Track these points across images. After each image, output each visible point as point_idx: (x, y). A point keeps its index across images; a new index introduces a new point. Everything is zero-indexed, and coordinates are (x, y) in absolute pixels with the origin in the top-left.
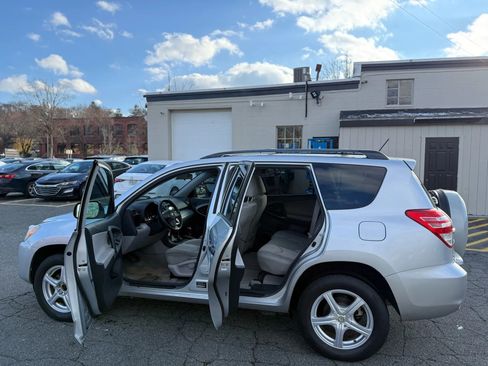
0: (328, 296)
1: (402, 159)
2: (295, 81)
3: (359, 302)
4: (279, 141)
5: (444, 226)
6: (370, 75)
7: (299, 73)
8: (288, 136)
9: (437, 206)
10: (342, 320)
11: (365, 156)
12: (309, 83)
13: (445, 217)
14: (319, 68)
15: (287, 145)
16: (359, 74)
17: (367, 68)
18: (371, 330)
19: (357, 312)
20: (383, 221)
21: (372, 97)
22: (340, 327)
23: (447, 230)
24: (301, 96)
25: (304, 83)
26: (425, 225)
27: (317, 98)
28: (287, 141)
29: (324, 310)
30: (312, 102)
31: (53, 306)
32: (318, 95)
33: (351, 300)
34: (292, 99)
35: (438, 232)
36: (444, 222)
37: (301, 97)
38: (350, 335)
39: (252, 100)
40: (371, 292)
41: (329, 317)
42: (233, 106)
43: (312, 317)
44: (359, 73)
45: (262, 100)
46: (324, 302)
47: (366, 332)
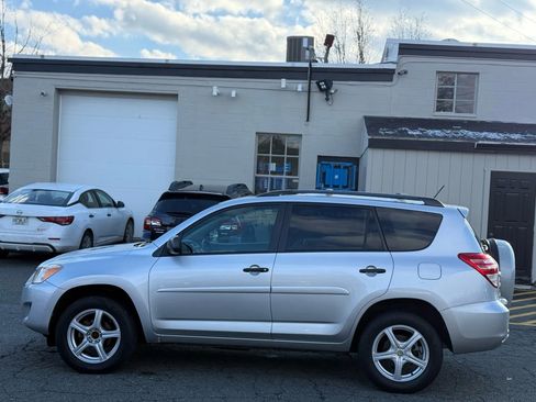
0: (389, 331)
1: (456, 207)
2: (289, 60)
3: (417, 336)
4: (259, 159)
5: (489, 268)
6: (411, 62)
7: (296, 46)
8: (276, 151)
9: (487, 252)
10: (401, 354)
11: (422, 202)
12: (314, 65)
13: (491, 260)
14: (329, 40)
15: (273, 167)
16: (395, 60)
17: (407, 49)
18: (427, 361)
19: (413, 347)
20: (439, 262)
21: (413, 98)
22: (399, 361)
23: (492, 272)
24: (300, 85)
25: (306, 65)
26: (474, 266)
27: (326, 91)
28: (274, 160)
29: (384, 345)
30: (317, 97)
31: (80, 357)
32: (329, 88)
33: (410, 335)
34: (285, 90)
35: (484, 273)
36: (490, 264)
37: (300, 89)
38: (409, 368)
39: (216, 86)
40: (427, 327)
41: (390, 351)
42: (180, 91)
43: (373, 353)
44: (394, 57)
45: (234, 86)
46: (385, 338)
47: (423, 364)
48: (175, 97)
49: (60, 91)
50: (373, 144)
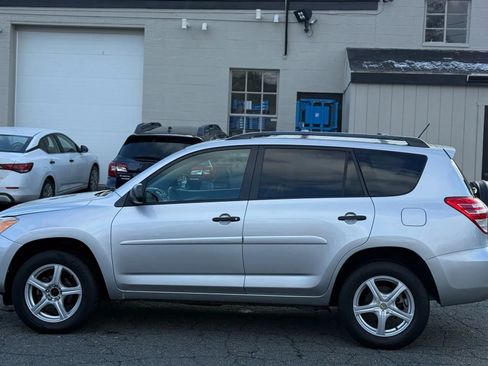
0: (371, 283)
3: (401, 287)
4: (234, 97)
5: (478, 212)
8: (251, 88)
9: (476, 195)
10: (384, 307)
11: (405, 143)
13: (481, 204)
18: (412, 314)
20: (424, 207)
22: (383, 315)
23: (482, 216)
24: (277, 16)
26: (461, 211)
27: (305, 22)
28: (250, 98)
29: (366, 297)
30: (296, 28)
32: (308, 17)
33: (393, 286)
34: (260, 21)
35: (473, 218)
36: (479, 208)
37: (276, 19)
38: (392, 322)
39: (184, 18)
40: (413, 278)
41: (372, 304)
42: (147, 25)
43: (355, 306)
45: (205, 19)
46: (367, 290)
47: (408, 317)
48: (141, 31)
49: (16, 27)
50: (357, 79)
